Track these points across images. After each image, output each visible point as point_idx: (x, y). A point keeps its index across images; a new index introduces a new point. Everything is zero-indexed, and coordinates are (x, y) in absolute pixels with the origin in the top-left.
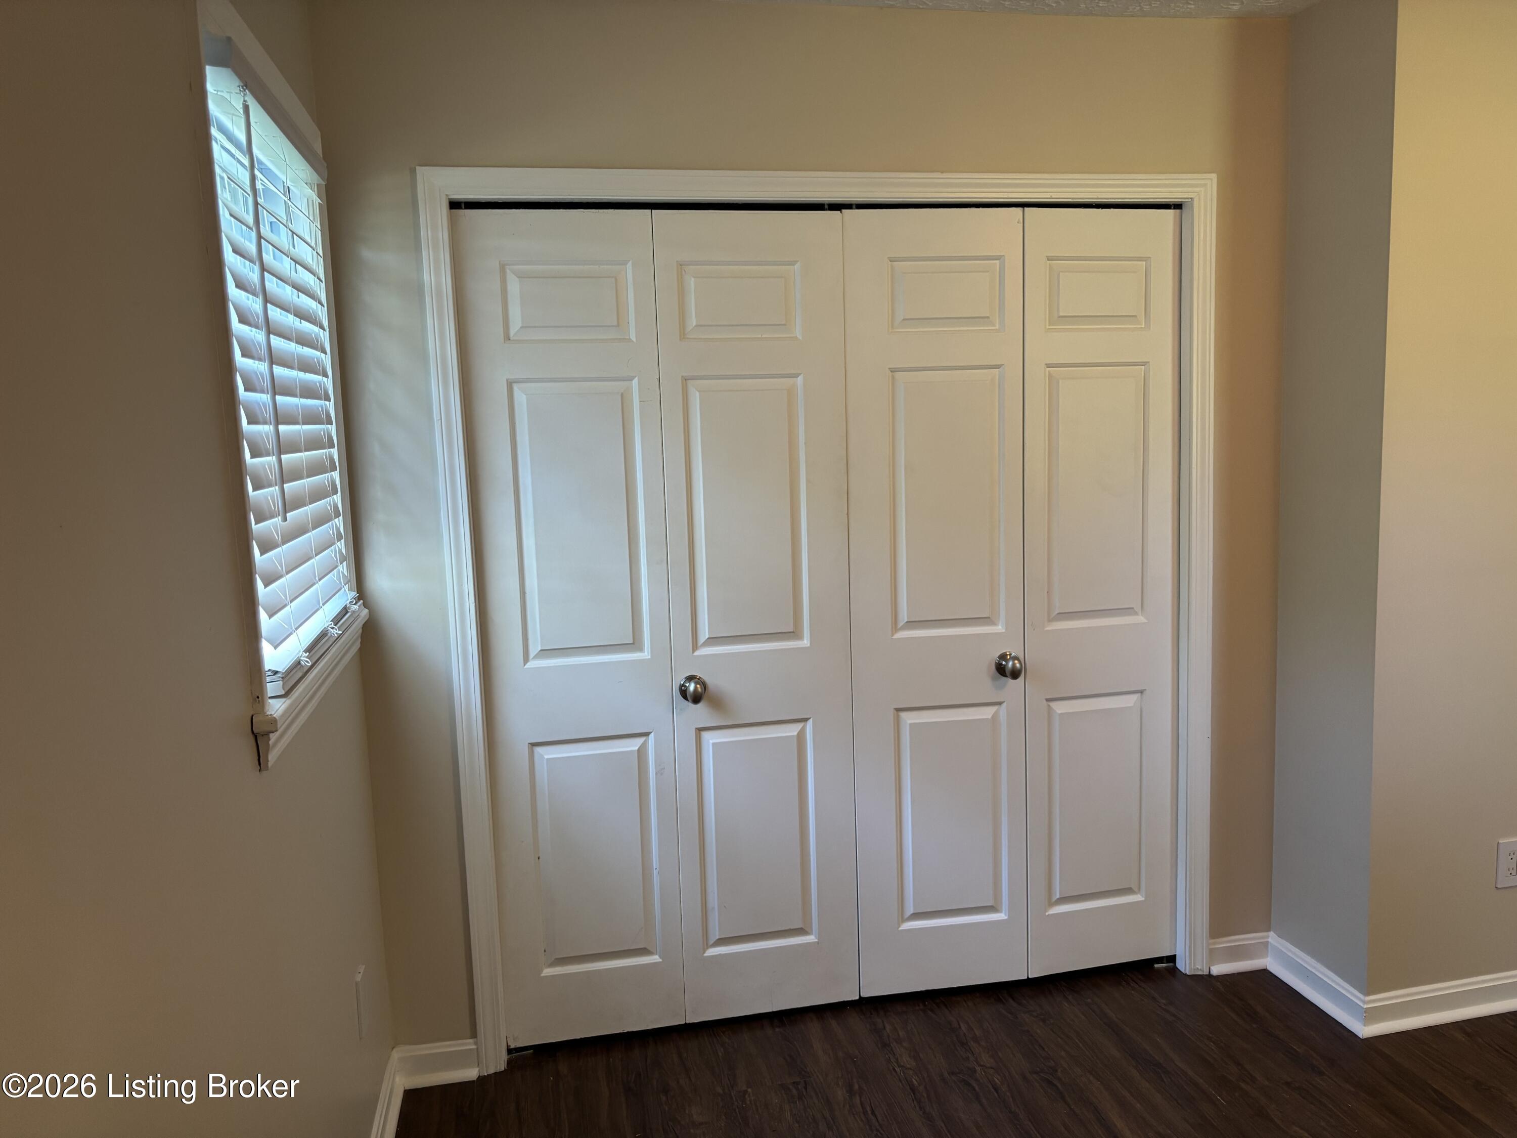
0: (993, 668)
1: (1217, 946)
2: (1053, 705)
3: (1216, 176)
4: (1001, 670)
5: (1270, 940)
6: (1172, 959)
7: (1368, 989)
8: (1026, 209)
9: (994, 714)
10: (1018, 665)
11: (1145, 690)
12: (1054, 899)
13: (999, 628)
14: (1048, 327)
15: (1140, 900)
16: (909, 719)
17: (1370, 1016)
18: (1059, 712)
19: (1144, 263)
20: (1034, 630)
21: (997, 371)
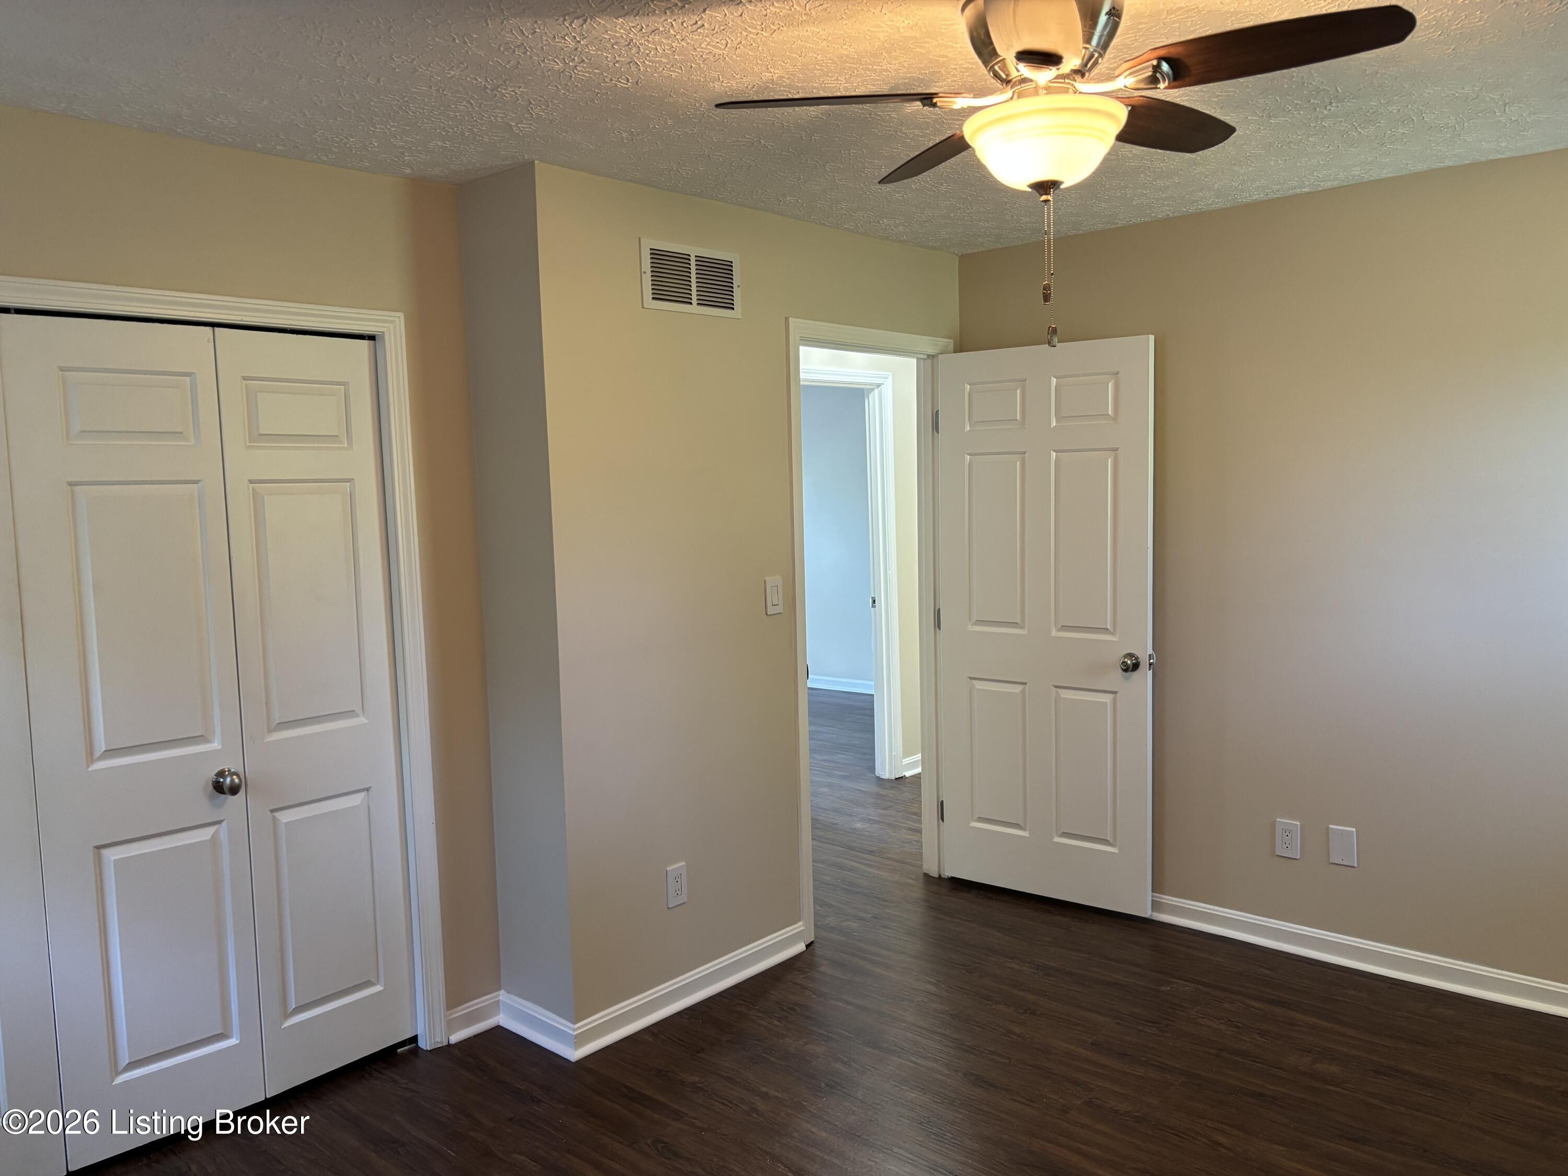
0: (211, 787)
1: (454, 1016)
2: (278, 815)
3: (403, 316)
4: (218, 787)
5: (500, 998)
6: (414, 1039)
7: (576, 1019)
8: (216, 329)
9: (213, 834)
10: (237, 780)
11: (371, 787)
12: (290, 1010)
13: (216, 745)
14: (248, 444)
15: (380, 989)
16: (112, 855)
17: (580, 1040)
18: (284, 821)
19: (343, 387)
20: (254, 742)
21: (195, 486)
